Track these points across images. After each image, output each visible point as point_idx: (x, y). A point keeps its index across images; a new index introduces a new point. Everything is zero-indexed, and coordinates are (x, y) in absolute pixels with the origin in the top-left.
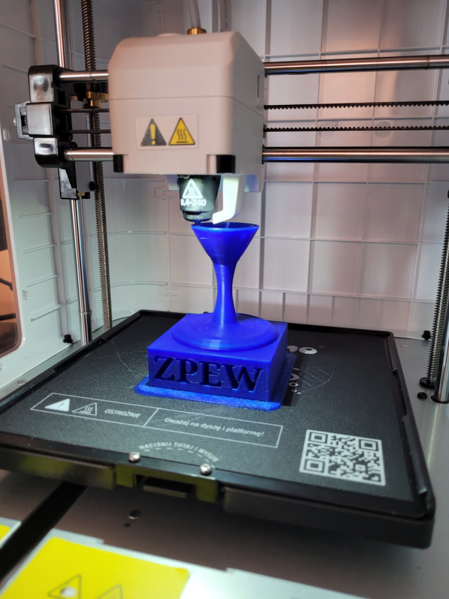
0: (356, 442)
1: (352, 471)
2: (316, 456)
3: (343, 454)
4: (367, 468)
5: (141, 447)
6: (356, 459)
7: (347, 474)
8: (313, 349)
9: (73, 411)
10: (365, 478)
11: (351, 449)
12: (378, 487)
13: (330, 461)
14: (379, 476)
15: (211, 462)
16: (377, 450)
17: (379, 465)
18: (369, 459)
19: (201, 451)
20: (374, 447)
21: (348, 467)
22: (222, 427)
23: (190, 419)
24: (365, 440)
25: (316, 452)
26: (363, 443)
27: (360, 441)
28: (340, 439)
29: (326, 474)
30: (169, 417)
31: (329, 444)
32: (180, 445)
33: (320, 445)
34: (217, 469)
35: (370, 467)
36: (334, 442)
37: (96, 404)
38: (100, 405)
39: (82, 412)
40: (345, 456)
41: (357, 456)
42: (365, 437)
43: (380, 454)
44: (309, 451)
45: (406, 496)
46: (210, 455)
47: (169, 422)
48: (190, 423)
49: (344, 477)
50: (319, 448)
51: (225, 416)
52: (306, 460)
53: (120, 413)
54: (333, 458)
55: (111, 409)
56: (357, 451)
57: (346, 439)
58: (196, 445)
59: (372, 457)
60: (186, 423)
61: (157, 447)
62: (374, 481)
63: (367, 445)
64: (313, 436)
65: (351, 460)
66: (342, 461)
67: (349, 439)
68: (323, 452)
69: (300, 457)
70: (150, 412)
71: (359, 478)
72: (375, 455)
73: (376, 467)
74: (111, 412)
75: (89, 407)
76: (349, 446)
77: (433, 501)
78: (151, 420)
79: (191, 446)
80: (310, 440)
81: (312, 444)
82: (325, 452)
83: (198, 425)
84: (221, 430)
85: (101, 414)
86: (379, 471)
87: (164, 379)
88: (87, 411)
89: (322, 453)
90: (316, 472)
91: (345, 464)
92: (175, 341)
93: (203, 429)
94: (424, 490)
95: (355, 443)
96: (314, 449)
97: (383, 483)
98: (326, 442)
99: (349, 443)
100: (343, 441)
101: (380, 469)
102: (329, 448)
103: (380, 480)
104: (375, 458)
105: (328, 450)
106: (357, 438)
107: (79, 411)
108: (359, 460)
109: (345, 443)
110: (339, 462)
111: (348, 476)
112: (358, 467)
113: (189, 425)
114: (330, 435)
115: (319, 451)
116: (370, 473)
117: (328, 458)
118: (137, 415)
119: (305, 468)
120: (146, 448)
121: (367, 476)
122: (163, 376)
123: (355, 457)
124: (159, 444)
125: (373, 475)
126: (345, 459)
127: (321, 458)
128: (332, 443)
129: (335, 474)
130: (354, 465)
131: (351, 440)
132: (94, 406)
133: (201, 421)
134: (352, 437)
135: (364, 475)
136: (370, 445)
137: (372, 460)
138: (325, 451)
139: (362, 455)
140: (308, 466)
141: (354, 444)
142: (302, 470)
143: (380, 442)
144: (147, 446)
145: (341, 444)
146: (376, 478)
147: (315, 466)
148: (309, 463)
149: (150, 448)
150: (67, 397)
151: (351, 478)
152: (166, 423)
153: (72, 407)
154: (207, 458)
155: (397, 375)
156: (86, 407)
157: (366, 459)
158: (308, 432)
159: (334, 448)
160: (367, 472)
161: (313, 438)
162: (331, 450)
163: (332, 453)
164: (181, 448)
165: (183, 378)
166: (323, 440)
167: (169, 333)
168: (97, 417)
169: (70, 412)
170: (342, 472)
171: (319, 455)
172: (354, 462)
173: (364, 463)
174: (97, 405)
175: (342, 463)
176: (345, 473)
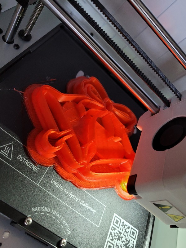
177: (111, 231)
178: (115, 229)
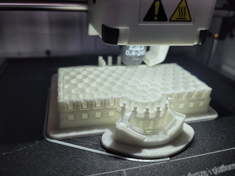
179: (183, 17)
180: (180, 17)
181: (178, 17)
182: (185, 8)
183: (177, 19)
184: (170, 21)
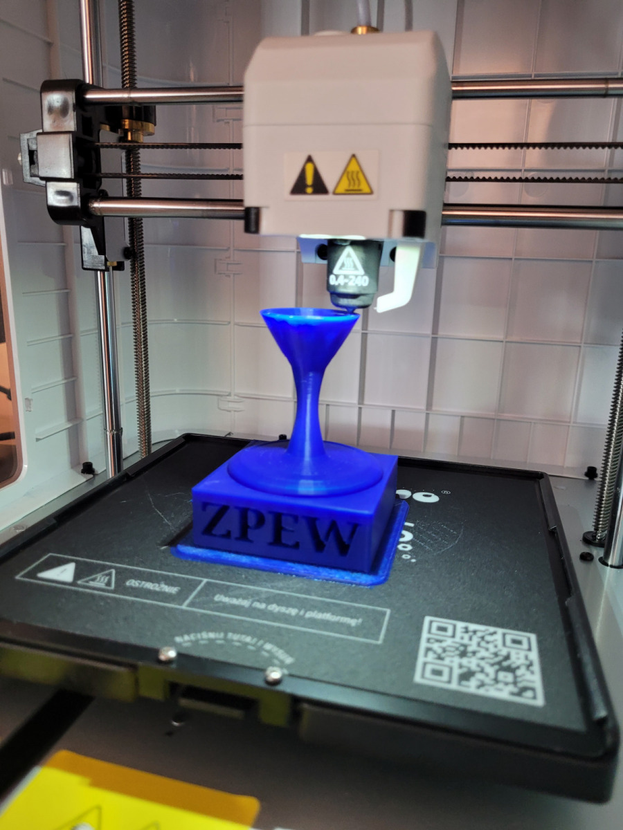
0: (498, 637)
1: (492, 682)
2: (440, 658)
3: (479, 655)
4: (515, 677)
5: (178, 639)
6: (499, 663)
7: (486, 687)
8: (433, 495)
9: (79, 582)
10: (513, 694)
11: (491, 646)
12: (533, 709)
13: (461, 666)
14: (533, 689)
15: (282, 665)
16: (530, 649)
17: (532, 673)
18: (518, 663)
19: (268, 646)
20: (525, 645)
21: (487, 675)
22: (300, 610)
23: (252, 597)
24: (512, 634)
25: (440, 651)
26: (508, 638)
27: (504, 635)
28: (475, 632)
29: (454, 686)
30: (221, 594)
31: (457, 639)
32: (236, 637)
33: (445, 641)
34: (291, 676)
35: (520, 676)
36: (466, 636)
37: (114, 571)
38: (120, 572)
39: (92, 584)
40: (483, 659)
41: (500, 658)
42: (511, 629)
43: (534, 655)
44: (428, 650)
45: (575, 722)
46: (280, 654)
47: (221, 602)
48: (252, 603)
49: (482, 692)
50: (444, 644)
51: (304, 593)
52: (425, 664)
53: (149, 586)
54: (465, 661)
55: (136, 580)
56: (500, 650)
57: (484, 631)
58: (260, 638)
59: (522, 661)
60: (246, 603)
61: (202, 639)
62: (526, 699)
63: (515, 642)
64: (435, 625)
65: (492, 665)
66: (478, 665)
67: (488, 632)
68: (450, 651)
69: (415, 658)
70: (193, 585)
71: (503, 693)
72: (526, 658)
73: (528, 676)
74: (135, 584)
75: (103, 575)
76: (488, 642)
77: (615, 732)
78: (195, 598)
79: (253, 638)
80: (429, 632)
81: (432, 639)
82: (453, 652)
83: (263, 606)
84: (297, 615)
85: (120, 587)
86: (533, 682)
87: (215, 536)
88: (99, 581)
89: (448, 653)
90: (440, 682)
91: (482, 671)
92: (233, 481)
93: (271, 613)
94: (601, 713)
95: (498, 639)
96: (436, 646)
97: (540, 702)
98: (453, 636)
99: (488, 638)
100: (479, 634)
101: (534, 678)
102: (457, 645)
103: (535, 698)
104: (528, 663)
105: (457, 649)
106: (500, 631)
107: (87, 582)
108: (504, 665)
109: (483, 638)
110: (474, 667)
111: (487, 690)
112: (502, 675)
113: (251, 606)
114: (460, 625)
115: (444, 650)
116: (520, 685)
117: (457, 660)
118: (173, 590)
119: (423, 676)
120: (185, 640)
121: (516, 690)
122: (214, 532)
123: (497, 659)
124: (204, 635)
125: (525, 689)
126: (483, 663)
127: (447, 661)
128: (462, 638)
129: (468, 687)
130: (497, 672)
131: (492, 634)
132: (110, 574)
133: (269, 600)
134: (492, 629)
135: (511, 688)
136: (519, 642)
137: (523, 664)
138: (453, 649)
139: (507, 657)
140: (428, 674)
141: (496, 640)
142: (418, 678)
143: (533, 637)
144: (186, 638)
145: (475, 639)
146: (529, 694)
147: (438, 673)
148: (429, 668)
149: (191, 641)
150: (72, 561)
151: (492, 692)
152: (217, 602)
153: (78, 575)
154: (277, 658)
155: (555, 537)
156: (99, 576)
157: (514, 663)
158: (427, 619)
159: (465, 646)
160: (515, 683)
161: (434, 630)
162: (462, 648)
163: (463, 654)
164: (239, 641)
165: (244, 536)
166: (450, 632)
167: (224, 467)
168: (114, 592)
169: (73, 584)
170: (479, 683)
171: (443, 655)
172: (497, 667)
173: (510, 669)
174: (116, 574)
175: (479, 669)
176: (482, 685)
177: (429, 645)
178: (440, 641)
179: (356, 188)
180: (351, 188)
181: (347, 188)
182: (358, 173)
183: (347, 190)
184: (335, 193)
